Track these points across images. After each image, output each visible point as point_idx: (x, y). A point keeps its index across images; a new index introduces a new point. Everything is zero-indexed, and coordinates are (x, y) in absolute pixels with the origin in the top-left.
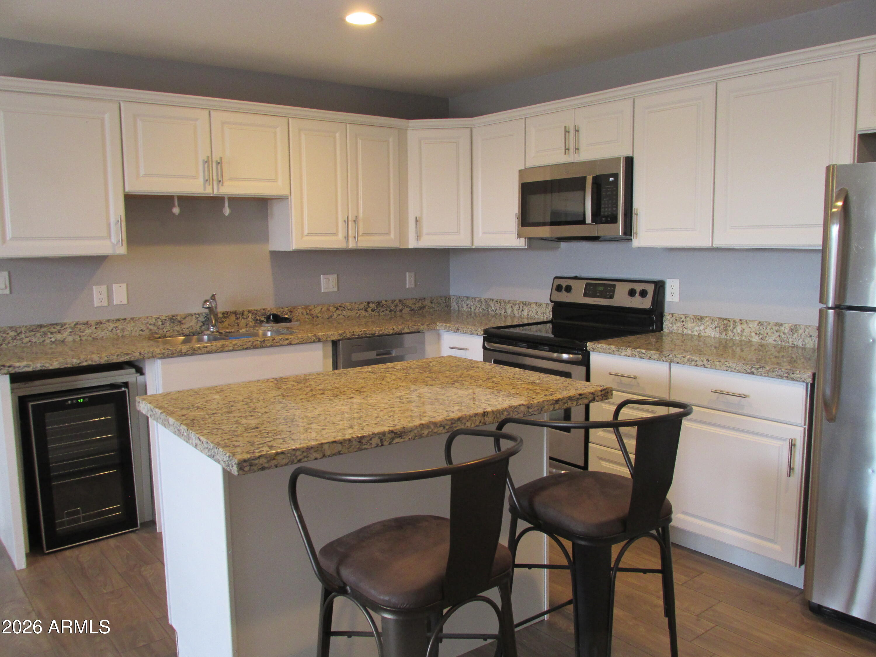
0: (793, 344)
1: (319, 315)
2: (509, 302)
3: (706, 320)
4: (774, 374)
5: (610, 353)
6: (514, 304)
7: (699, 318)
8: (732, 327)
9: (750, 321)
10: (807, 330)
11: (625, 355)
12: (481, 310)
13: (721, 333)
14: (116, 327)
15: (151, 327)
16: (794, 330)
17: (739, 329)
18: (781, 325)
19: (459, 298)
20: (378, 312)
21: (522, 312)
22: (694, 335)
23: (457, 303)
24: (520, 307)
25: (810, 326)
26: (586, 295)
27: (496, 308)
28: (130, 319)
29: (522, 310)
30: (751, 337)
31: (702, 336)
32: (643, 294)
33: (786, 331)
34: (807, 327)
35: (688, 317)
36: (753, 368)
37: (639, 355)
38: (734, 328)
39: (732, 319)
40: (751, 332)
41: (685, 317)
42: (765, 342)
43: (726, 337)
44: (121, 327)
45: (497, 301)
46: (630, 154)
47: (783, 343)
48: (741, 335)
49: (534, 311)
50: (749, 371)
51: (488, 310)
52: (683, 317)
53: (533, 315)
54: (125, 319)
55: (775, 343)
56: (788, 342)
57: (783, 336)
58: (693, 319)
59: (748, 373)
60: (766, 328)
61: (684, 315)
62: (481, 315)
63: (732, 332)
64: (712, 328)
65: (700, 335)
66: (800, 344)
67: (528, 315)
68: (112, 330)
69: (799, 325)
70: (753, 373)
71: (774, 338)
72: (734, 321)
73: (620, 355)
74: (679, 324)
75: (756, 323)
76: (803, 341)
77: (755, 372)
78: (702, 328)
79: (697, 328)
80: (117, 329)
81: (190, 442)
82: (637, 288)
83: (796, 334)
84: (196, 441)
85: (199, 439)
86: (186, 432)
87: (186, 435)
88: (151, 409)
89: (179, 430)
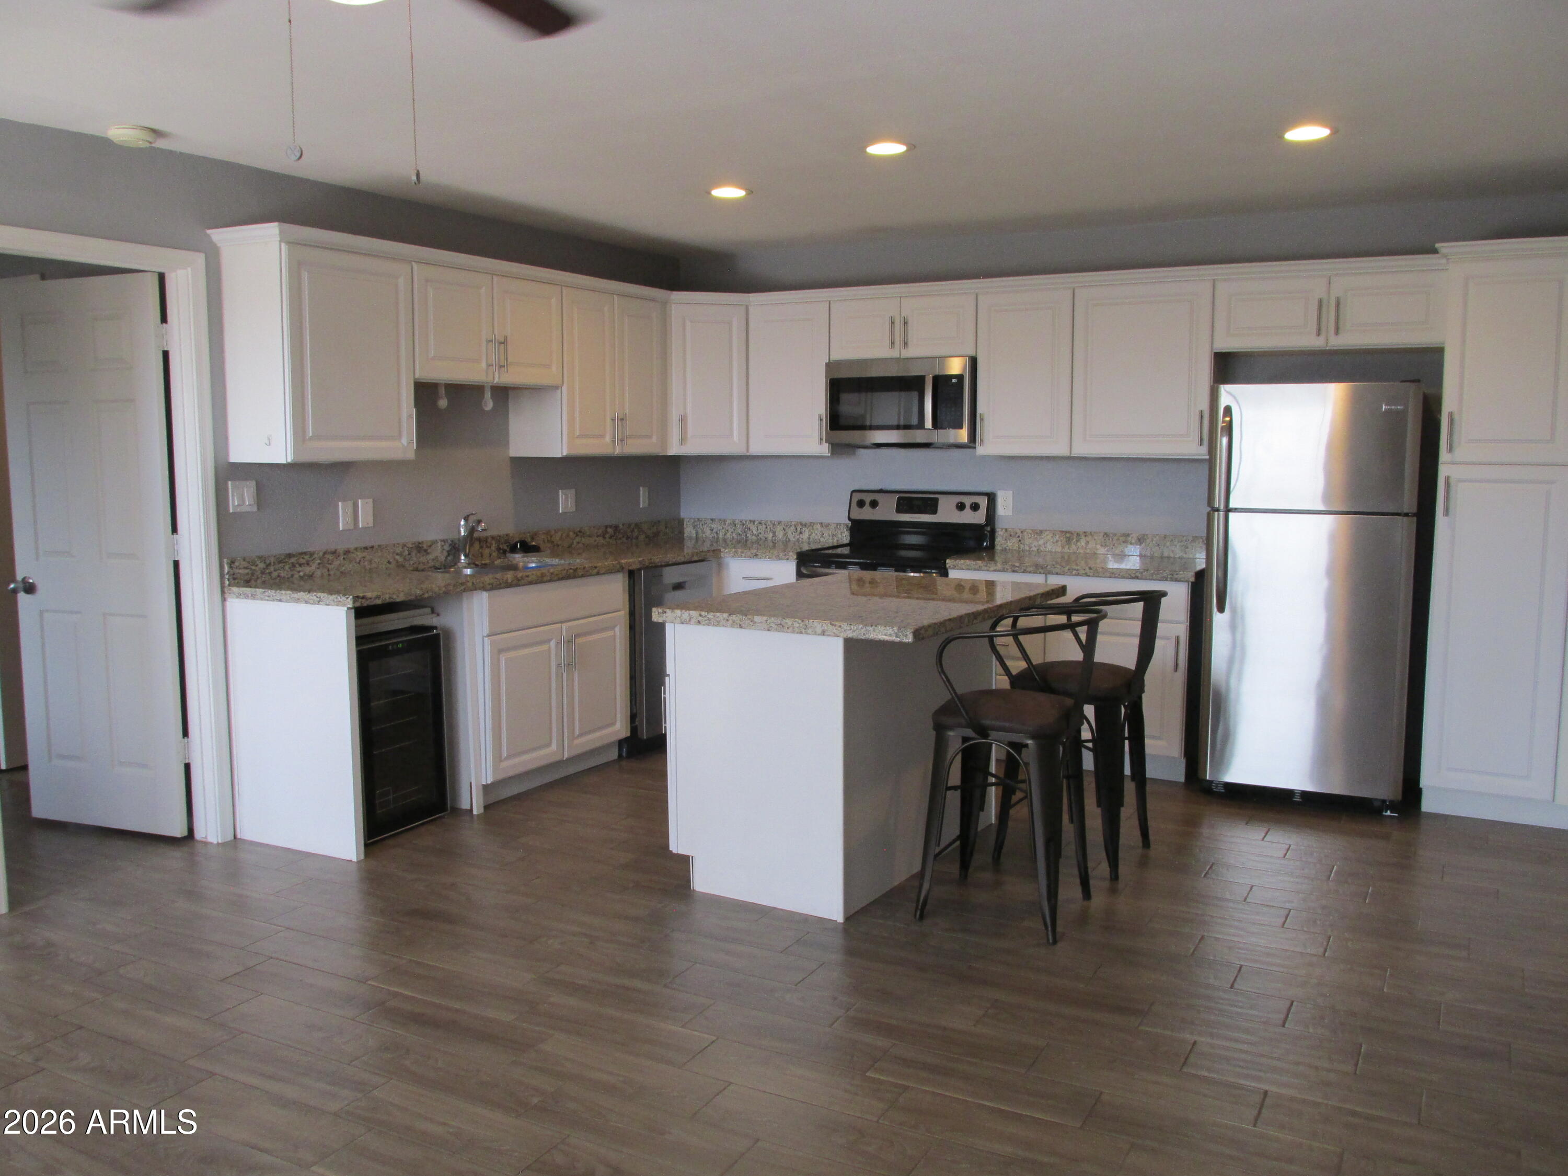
1: (559, 543)
2: (780, 523)
3: (1046, 534)
4: (1159, 576)
5: (975, 570)
6: (787, 526)
7: (1038, 531)
8: (1075, 540)
9: (1095, 532)
10: (1155, 539)
11: (995, 571)
12: (734, 535)
13: (1063, 547)
14: (364, 557)
15: (397, 557)
17: (1083, 542)
18: (1128, 535)
19: (697, 522)
20: (616, 539)
21: (801, 535)
22: (1032, 551)
23: (694, 528)
24: (796, 529)
25: (1157, 535)
26: (899, 510)
27: (758, 532)
28: (377, 547)
29: (801, 533)
30: (1097, 549)
31: (1041, 551)
32: (975, 507)
33: (1134, 541)
34: (1154, 536)
35: (1025, 531)
37: (1011, 568)
38: (1078, 541)
39: (1075, 532)
40: (1096, 544)
41: (1022, 532)
43: (1068, 551)
44: (368, 557)
45: (760, 523)
46: (972, 353)
48: (1086, 548)
49: (818, 534)
51: (746, 535)
52: (1019, 532)
53: (816, 537)
54: (372, 547)
58: (1031, 534)
59: (1133, 578)
60: (1112, 540)
61: (1020, 529)
62: (734, 542)
63: (1076, 545)
64: (1052, 542)
65: (1039, 550)
66: (1148, 553)
67: (809, 538)
68: (360, 561)
69: (1147, 535)
72: (1077, 534)
73: (988, 570)
74: (1015, 540)
75: (1102, 534)
78: (1041, 542)
79: (1036, 543)
80: (365, 559)
81: (810, 631)
82: (968, 501)
83: (1144, 544)
84: (823, 628)
85: (833, 625)
86: (798, 623)
87: (800, 626)
88: (700, 615)
89: (781, 624)
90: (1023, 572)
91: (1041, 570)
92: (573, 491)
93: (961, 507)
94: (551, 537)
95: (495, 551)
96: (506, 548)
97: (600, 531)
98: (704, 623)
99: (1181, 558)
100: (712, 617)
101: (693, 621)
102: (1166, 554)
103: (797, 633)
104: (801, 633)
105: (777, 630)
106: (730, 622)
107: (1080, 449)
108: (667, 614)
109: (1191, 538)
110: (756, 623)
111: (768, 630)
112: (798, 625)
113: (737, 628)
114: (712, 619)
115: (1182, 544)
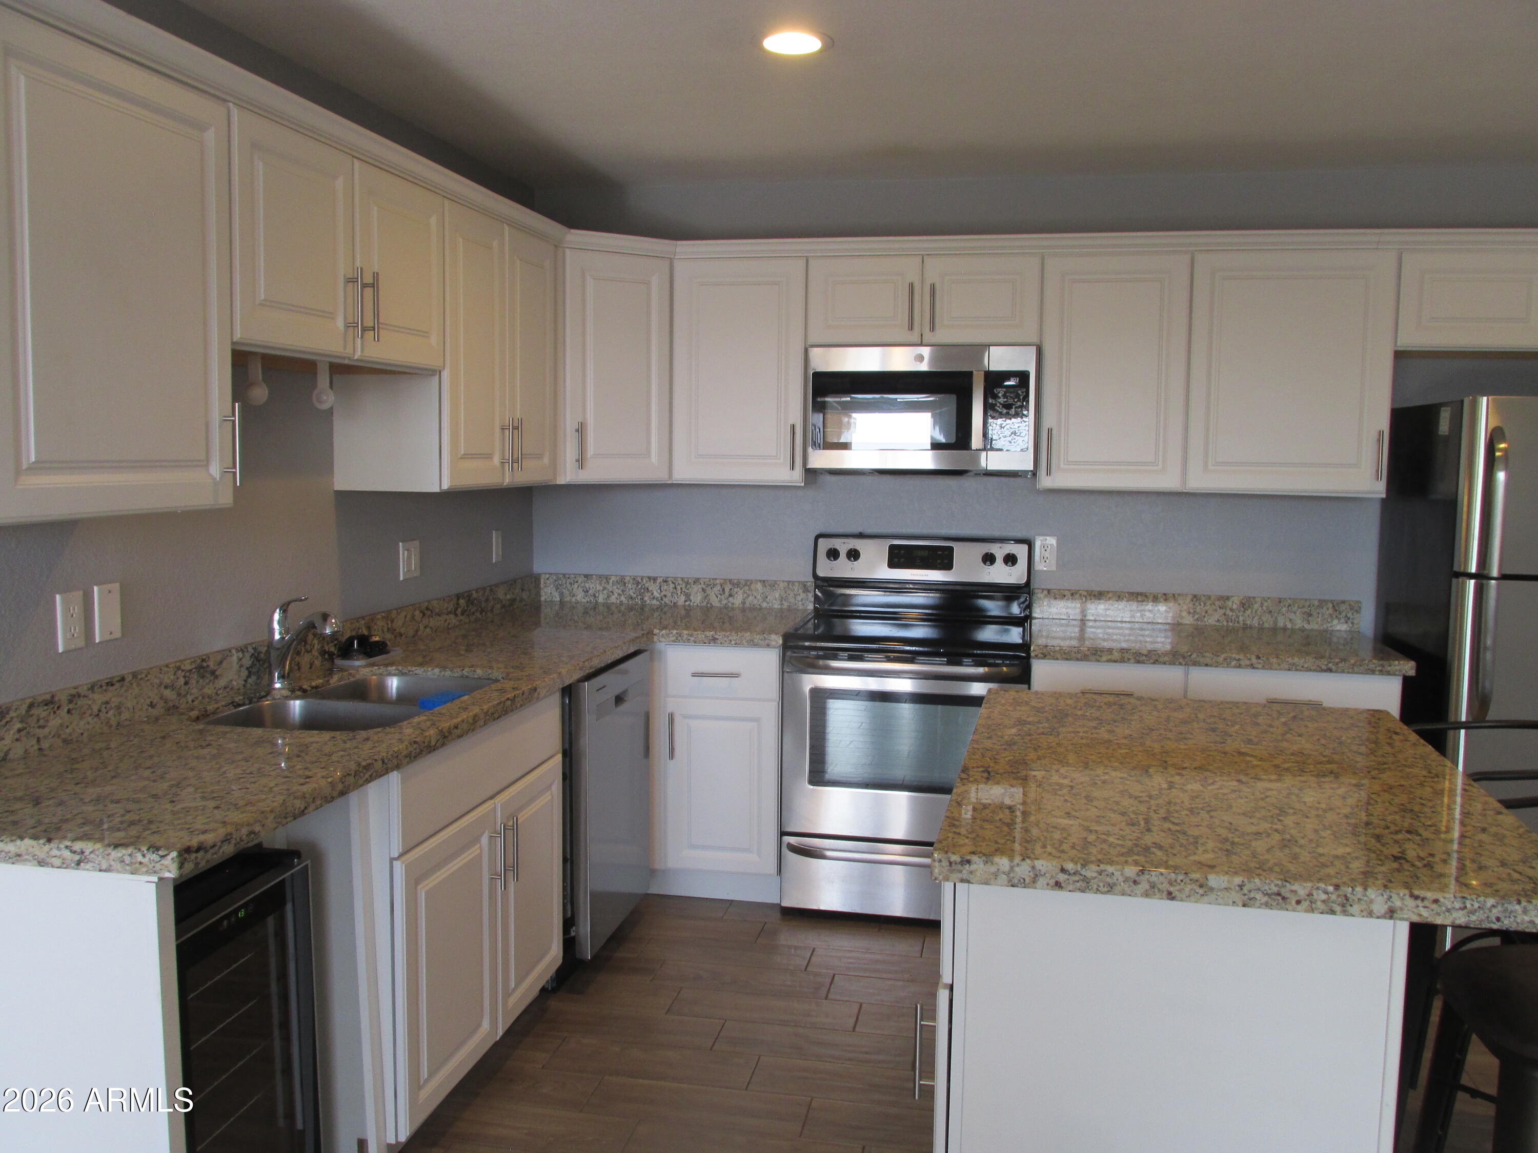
0: (1244, 624)
1: (403, 631)
2: (696, 581)
3: (1107, 597)
4: (1362, 668)
6: (708, 585)
7: (1096, 593)
8: (1150, 605)
9: (1179, 595)
10: (1266, 604)
11: (1108, 661)
12: (623, 598)
13: (1132, 615)
14: (107, 703)
15: (168, 693)
16: (1246, 604)
17: (1161, 608)
18: (1228, 598)
19: (561, 579)
21: (731, 599)
23: (557, 589)
24: (724, 590)
25: (1269, 598)
26: (895, 564)
27: (662, 594)
28: (130, 677)
29: (731, 595)
30: (1182, 618)
32: (1010, 560)
33: (1235, 607)
34: (1264, 600)
35: (1076, 593)
36: (1330, 662)
37: (1135, 658)
38: (1154, 606)
39: (1151, 594)
40: (1181, 611)
41: (1072, 594)
42: (1203, 623)
43: (1140, 620)
44: (115, 701)
45: (666, 581)
46: (1036, 341)
47: (1231, 624)
49: (759, 597)
50: (1324, 667)
51: (643, 599)
52: (1067, 594)
53: (755, 602)
54: (122, 679)
55: (1217, 624)
56: (1238, 622)
57: (1230, 614)
59: (1325, 671)
60: (1205, 604)
61: (1069, 590)
62: (623, 608)
63: (1151, 612)
66: (1255, 623)
67: (744, 603)
68: (100, 711)
69: (1254, 598)
70: (1330, 670)
71: (1216, 617)
72: (1154, 596)
74: (1061, 605)
75: (1190, 597)
76: (1260, 618)
77: (1334, 668)
78: (1100, 609)
79: (1092, 610)
80: (108, 706)
81: (1355, 909)
82: (999, 551)
83: (1250, 610)
84: (1389, 904)
85: (1416, 898)
86: (1326, 892)
87: (1329, 898)
88: (1063, 870)
89: (1279, 894)
90: (1154, 663)
91: (1181, 660)
92: (417, 543)
93: (989, 559)
94: (392, 621)
95: (317, 658)
96: (332, 649)
97: (451, 607)
98: (1071, 888)
99: (1302, 630)
100: (1095, 875)
101: (1042, 881)
102: (1281, 624)
103: (1322, 913)
104: (1333, 912)
105: (1267, 905)
106: (1144, 886)
107: (1199, 482)
108: (973, 867)
109: (1316, 603)
110: (1212, 889)
111: (1244, 906)
112: (1324, 897)
113: (1162, 899)
114: (1095, 878)
115: (1304, 610)
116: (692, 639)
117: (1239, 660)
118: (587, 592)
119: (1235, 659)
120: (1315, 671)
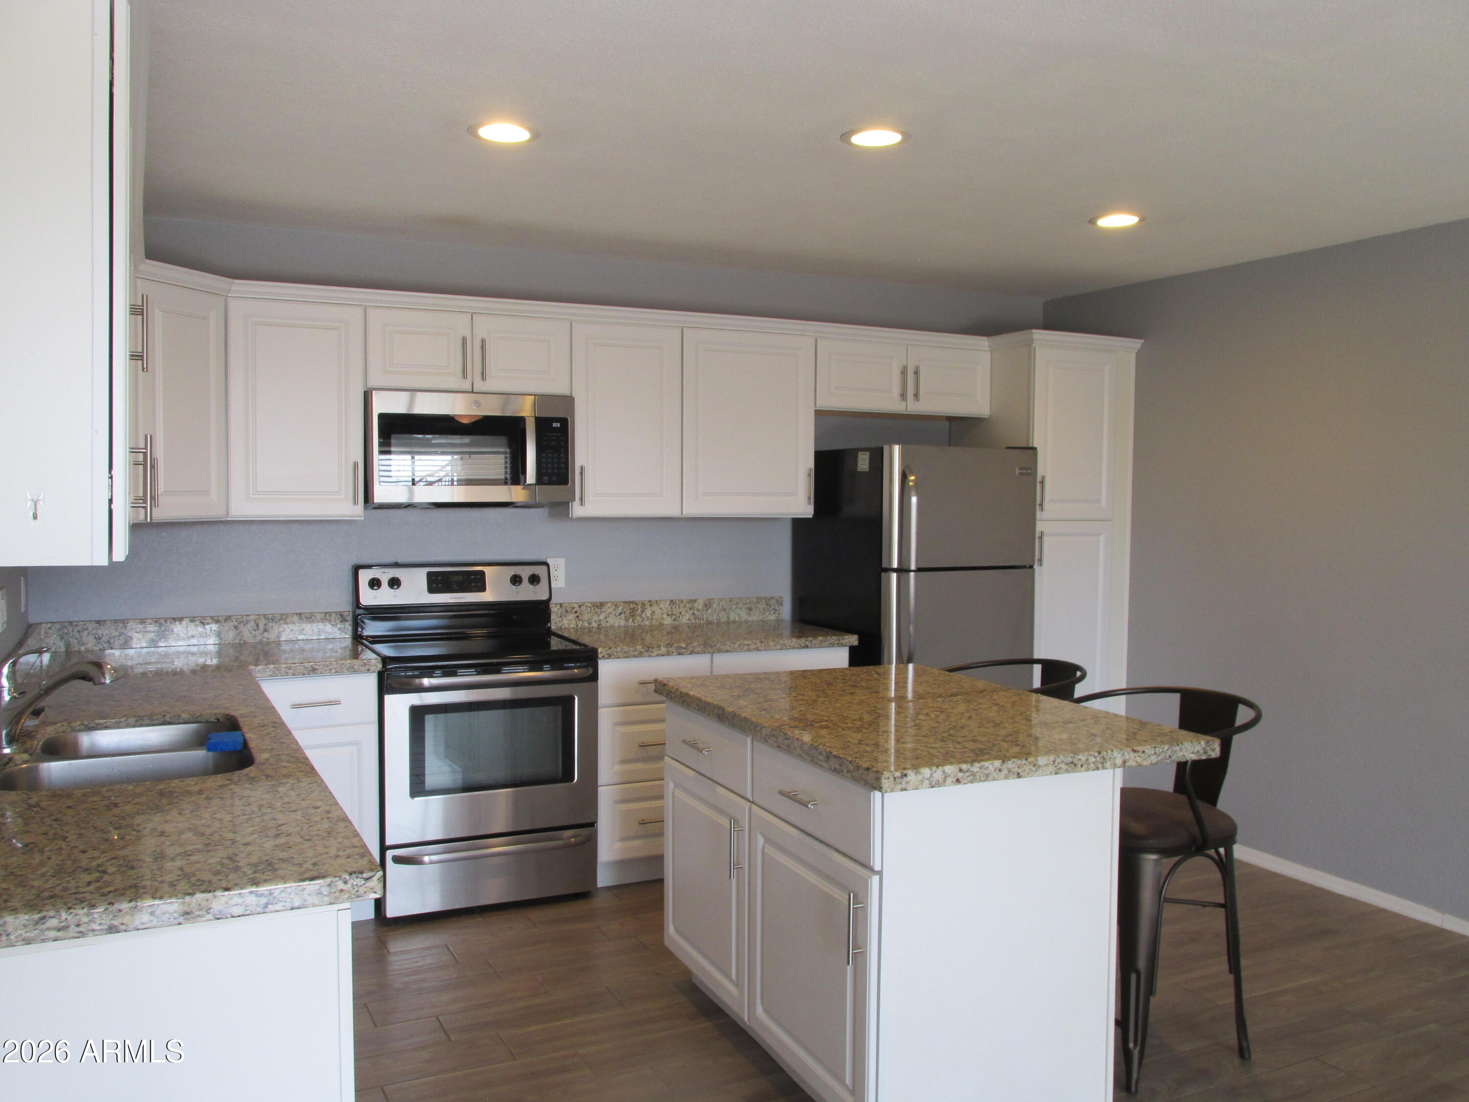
0: (707, 620)
3: (607, 606)
4: (826, 643)
5: (635, 656)
6: (240, 622)
7: (598, 604)
8: (640, 610)
9: (660, 601)
10: (721, 604)
11: (658, 655)
13: (627, 620)
16: (708, 605)
17: (648, 613)
18: (695, 601)
19: (67, 628)
22: (593, 627)
24: (258, 625)
25: (723, 599)
26: (432, 590)
30: (663, 619)
31: (603, 627)
32: (534, 580)
33: (700, 607)
34: (720, 600)
35: (583, 605)
36: (807, 641)
37: (677, 651)
38: (643, 611)
39: (640, 601)
40: (662, 614)
41: (580, 607)
42: (678, 623)
43: (633, 624)
46: (568, 392)
47: (698, 621)
48: (652, 619)
50: (803, 645)
52: (576, 606)
55: (688, 622)
56: (703, 619)
57: (698, 613)
58: (590, 607)
59: (803, 648)
60: (679, 607)
61: (577, 603)
63: (640, 617)
64: (615, 615)
65: (600, 626)
66: (714, 618)
69: (713, 599)
70: (807, 647)
71: (688, 616)
72: (642, 603)
73: (650, 656)
74: (572, 616)
75: (669, 602)
76: (718, 615)
77: (809, 645)
78: (602, 617)
79: (596, 618)
81: (1108, 765)
82: (525, 572)
83: (710, 609)
84: (1124, 758)
85: (1134, 751)
86: (1095, 757)
87: (1096, 760)
88: (961, 770)
89: (1072, 763)
90: (691, 654)
91: (709, 649)
93: (517, 580)
98: (965, 782)
99: (746, 622)
100: (978, 770)
101: (949, 780)
102: (732, 619)
103: (1093, 770)
104: (1098, 769)
105: (1067, 771)
106: (1005, 772)
107: (692, 509)
108: (909, 778)
109: (755, 600)
110: (1040, 766)
111: (1056, 774)
112: (1093, 760)
113: (1014, 778)
114: (978, 772)
115: (747, 606)
116: (291, 671)
117: (749, 645)
118: (100, 639)
119: (746, 645)
120: (798, 648)
